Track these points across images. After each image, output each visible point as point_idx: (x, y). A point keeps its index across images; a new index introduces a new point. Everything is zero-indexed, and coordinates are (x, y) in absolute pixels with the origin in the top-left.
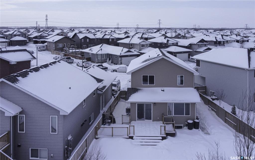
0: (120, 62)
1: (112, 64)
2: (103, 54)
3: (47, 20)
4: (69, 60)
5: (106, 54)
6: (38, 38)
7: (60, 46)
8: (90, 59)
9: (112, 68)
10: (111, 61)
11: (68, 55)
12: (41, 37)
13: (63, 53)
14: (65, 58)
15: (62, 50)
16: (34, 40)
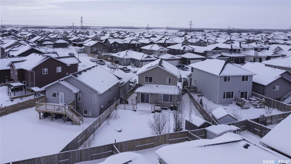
0: (140, 66)
1: (135, 67)
2: (128, 59)
3: (82, 21)
4: (102, 62)
5: (130, 59)
6: (76, 41)
7: (94, 50)
8: (117, 61)
9: (134, 70)
10: (134, 64)
11: (101, 58)
12: (79, 40)
13: (97, 56)
14: (98, 61)
15: (96, 53)
16: (73, 43)
